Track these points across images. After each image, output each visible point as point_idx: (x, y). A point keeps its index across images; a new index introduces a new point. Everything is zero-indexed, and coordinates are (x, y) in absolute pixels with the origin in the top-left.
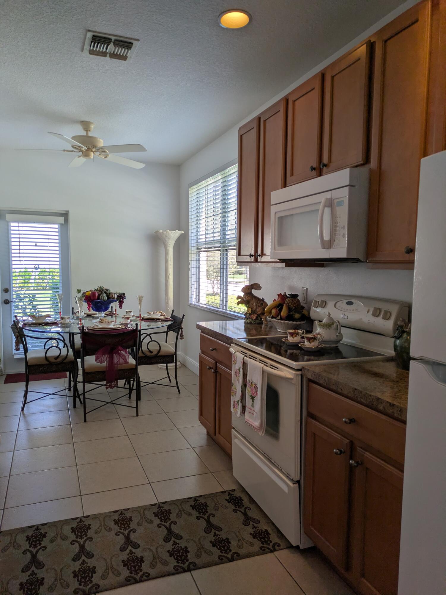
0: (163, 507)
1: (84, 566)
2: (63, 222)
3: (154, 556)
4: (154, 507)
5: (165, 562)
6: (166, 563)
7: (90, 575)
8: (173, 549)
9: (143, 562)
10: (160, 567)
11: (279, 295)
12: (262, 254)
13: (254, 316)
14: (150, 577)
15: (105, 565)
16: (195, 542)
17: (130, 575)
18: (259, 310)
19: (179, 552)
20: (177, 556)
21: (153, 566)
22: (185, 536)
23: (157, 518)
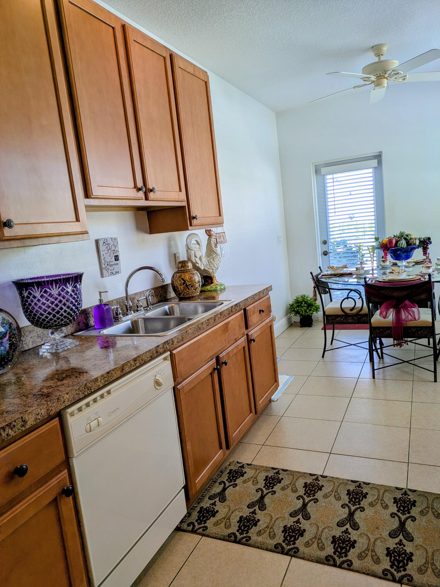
0: (409, 495)
1: (296, 525)
2: (376, 165)
3: (368, 547)
4: (398, 491)
5: (377, 559)
6: (377, 561)
7: (297, 536)
8: (394, 548)
9: (354, 547)
10: (368, 563)
14: (351, 568)
15: (315, 532)
16: (427, 552)
17: (332, 554)
19: (399, 556)
20: (395, 559)
21: (360, 557)
22: (418, 540)
23: (395, 505)
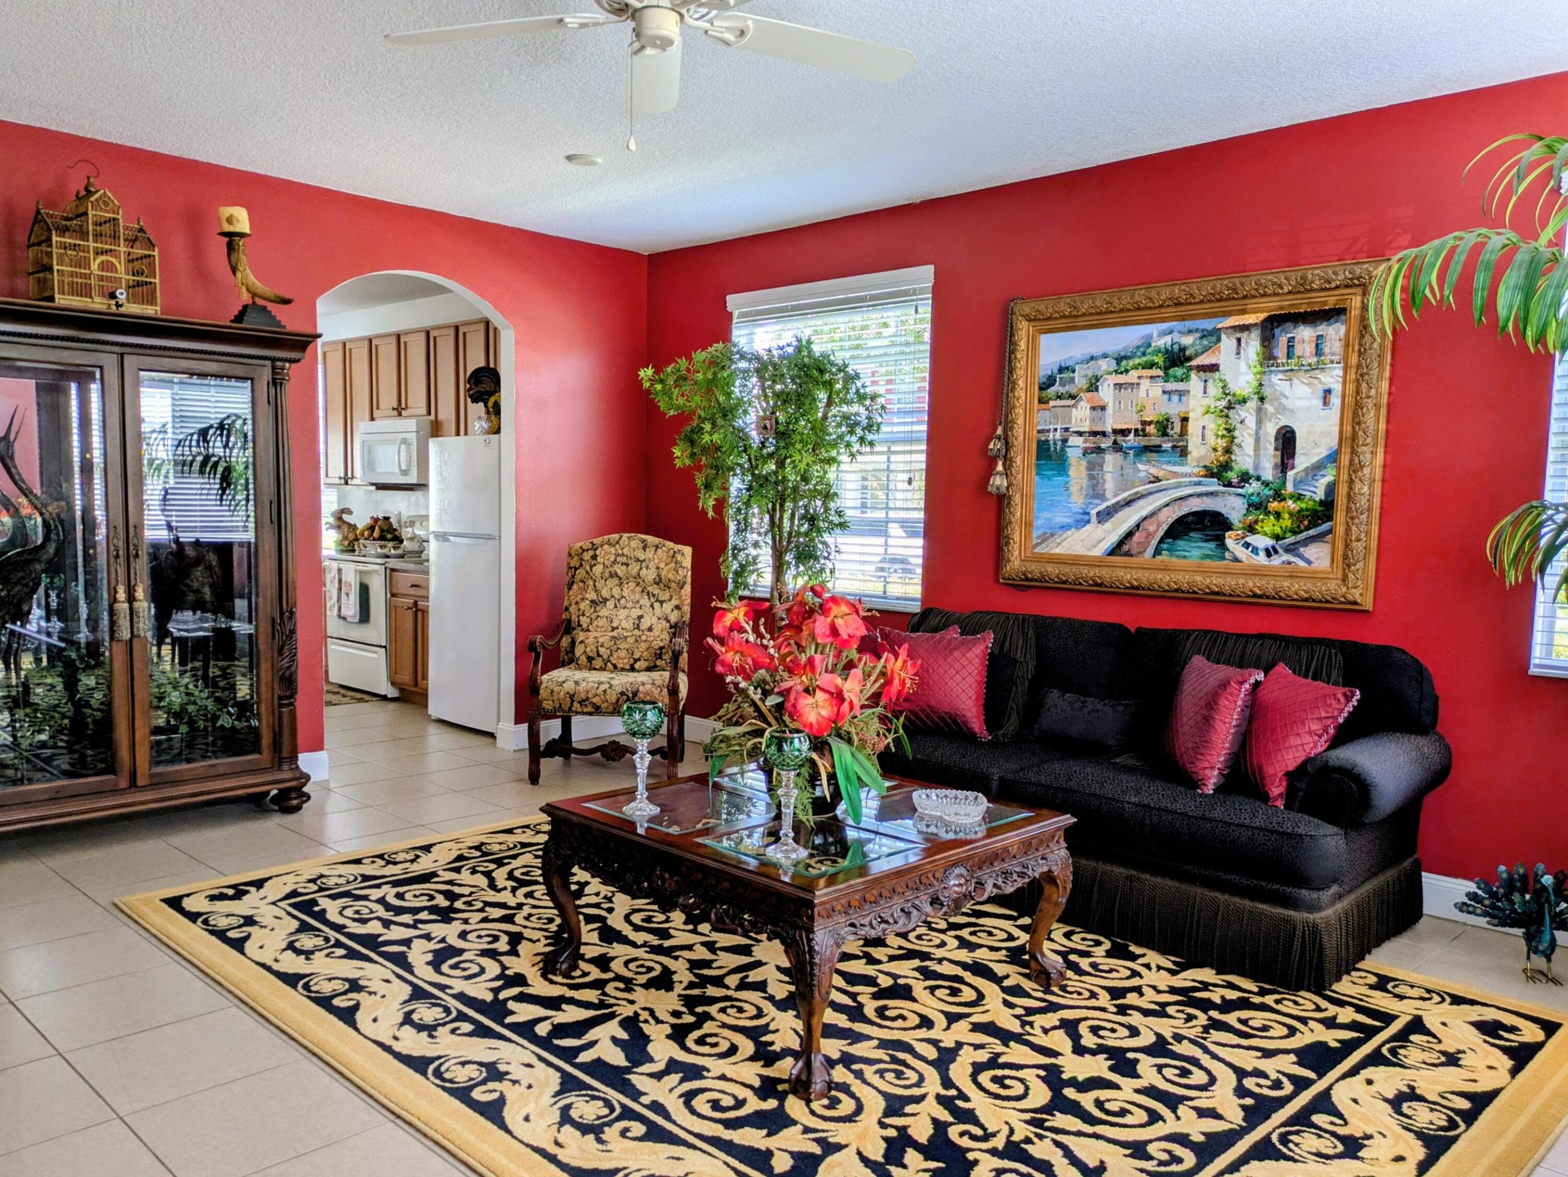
11: (372, 518)
12: (353, 477)
13: (346, 543)
18: (351, 536)
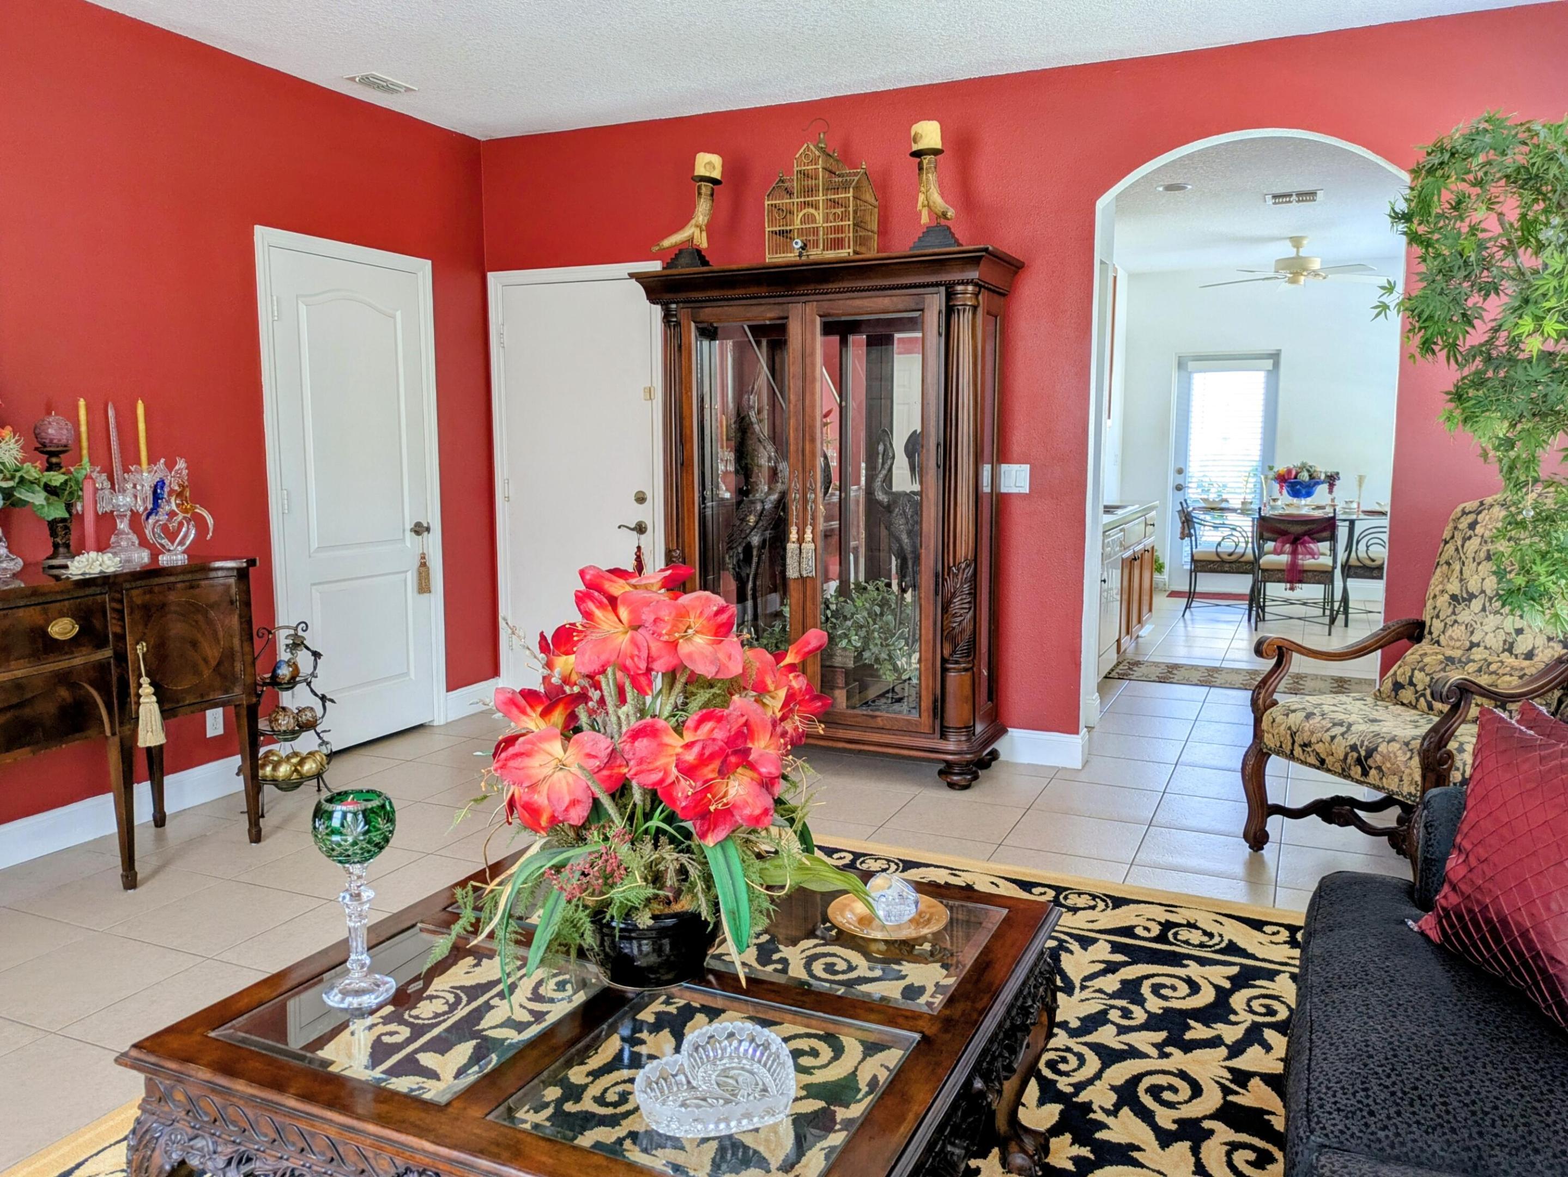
2: (1271, 368)
